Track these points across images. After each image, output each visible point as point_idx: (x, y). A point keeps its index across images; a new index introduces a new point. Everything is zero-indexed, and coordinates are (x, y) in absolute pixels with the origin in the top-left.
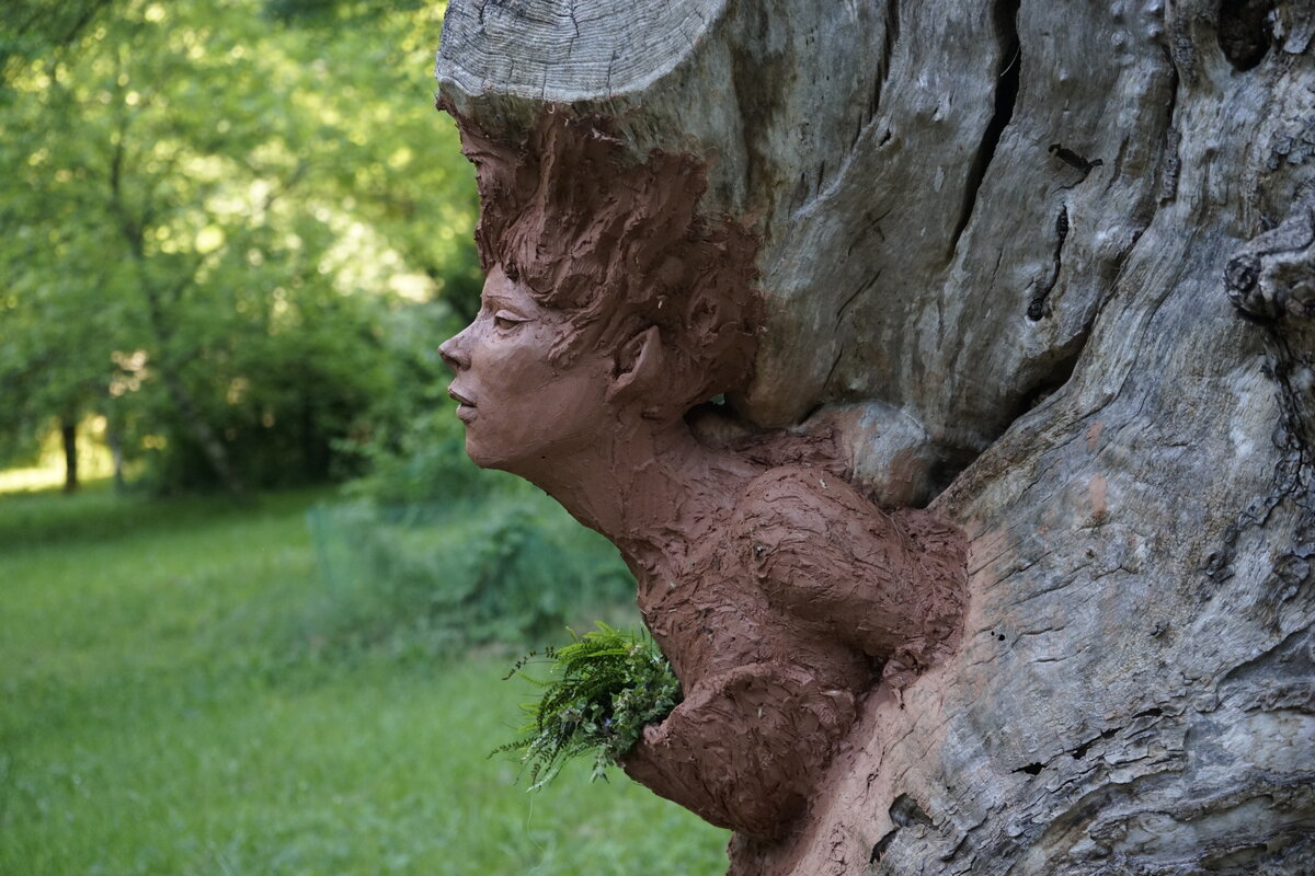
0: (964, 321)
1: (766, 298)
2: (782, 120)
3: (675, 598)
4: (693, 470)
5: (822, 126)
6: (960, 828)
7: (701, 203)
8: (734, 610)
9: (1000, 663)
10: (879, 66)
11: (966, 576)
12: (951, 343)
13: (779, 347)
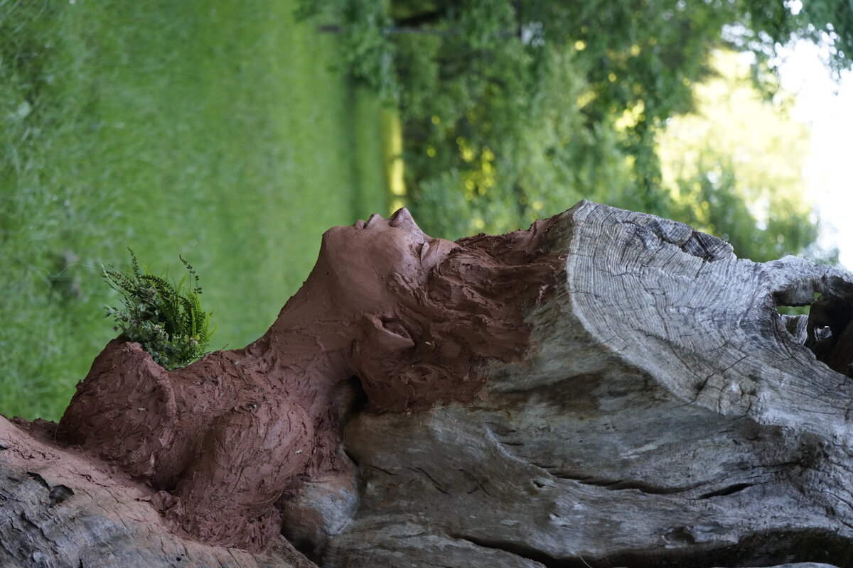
0: (411, 551)
1: (430, 412)
2: (553, 413)
3: (227, 364)
4: (316, 378)
5: (548, 441)
6: (44, 524)
7: (496, 362)
8: (216, 398)
9: (160, 556)
10: (590, 477)
11: (228, 546)
12: (395, 544)
13: (396, 426)
